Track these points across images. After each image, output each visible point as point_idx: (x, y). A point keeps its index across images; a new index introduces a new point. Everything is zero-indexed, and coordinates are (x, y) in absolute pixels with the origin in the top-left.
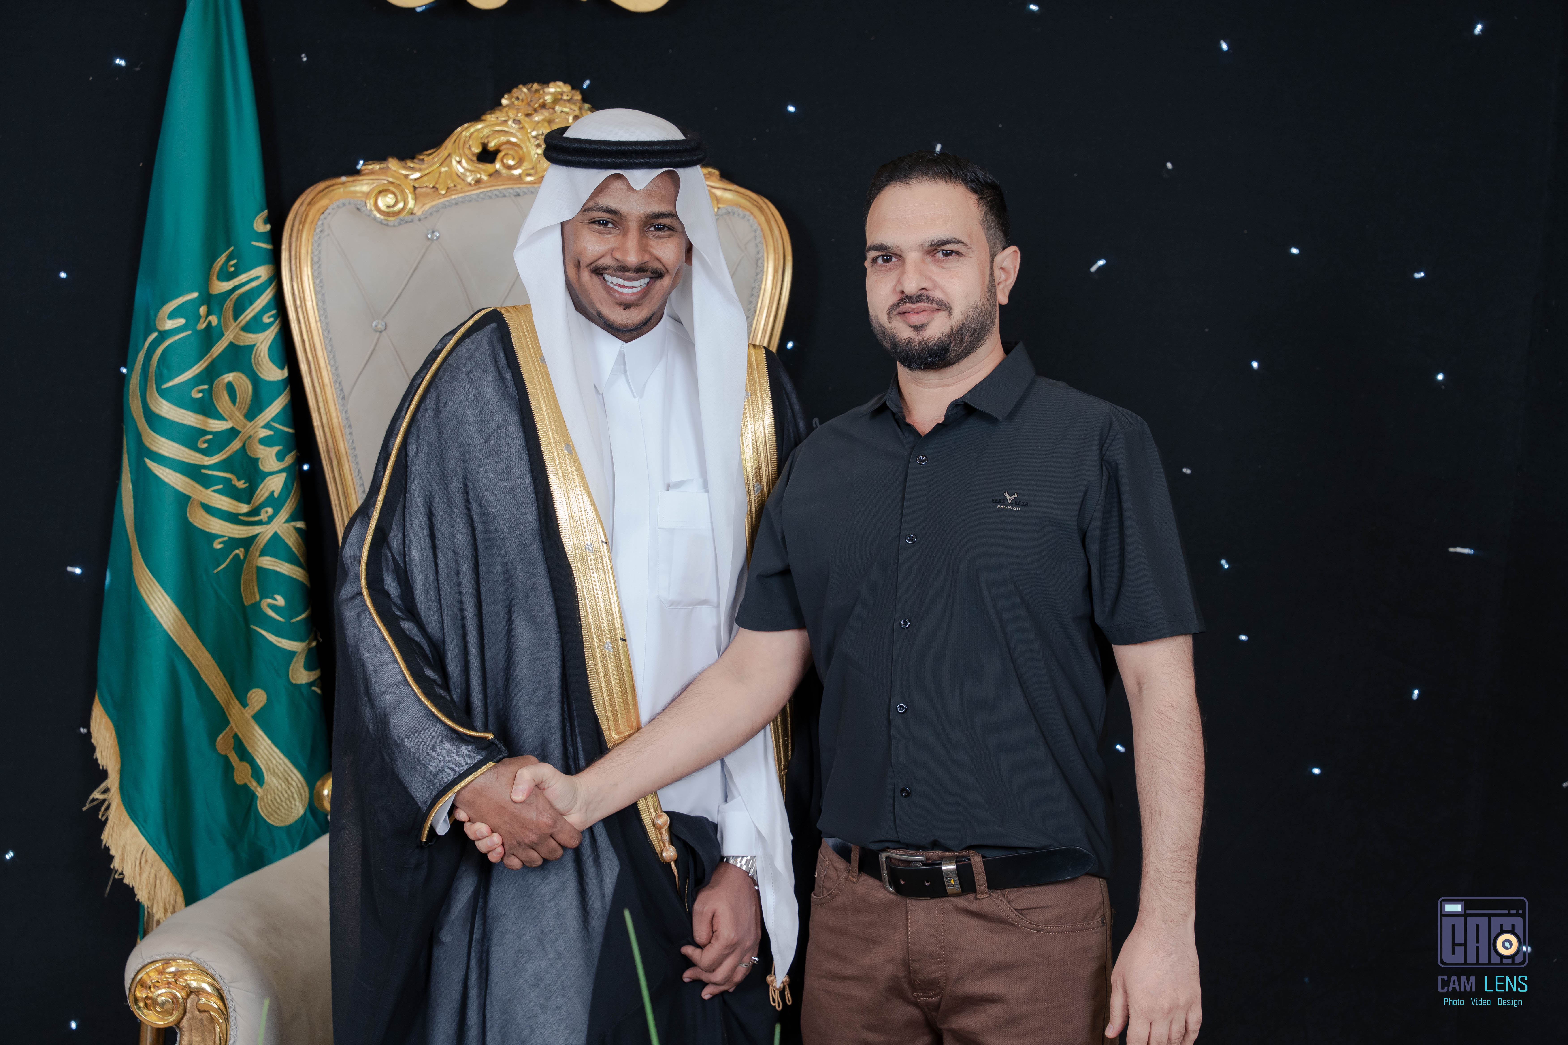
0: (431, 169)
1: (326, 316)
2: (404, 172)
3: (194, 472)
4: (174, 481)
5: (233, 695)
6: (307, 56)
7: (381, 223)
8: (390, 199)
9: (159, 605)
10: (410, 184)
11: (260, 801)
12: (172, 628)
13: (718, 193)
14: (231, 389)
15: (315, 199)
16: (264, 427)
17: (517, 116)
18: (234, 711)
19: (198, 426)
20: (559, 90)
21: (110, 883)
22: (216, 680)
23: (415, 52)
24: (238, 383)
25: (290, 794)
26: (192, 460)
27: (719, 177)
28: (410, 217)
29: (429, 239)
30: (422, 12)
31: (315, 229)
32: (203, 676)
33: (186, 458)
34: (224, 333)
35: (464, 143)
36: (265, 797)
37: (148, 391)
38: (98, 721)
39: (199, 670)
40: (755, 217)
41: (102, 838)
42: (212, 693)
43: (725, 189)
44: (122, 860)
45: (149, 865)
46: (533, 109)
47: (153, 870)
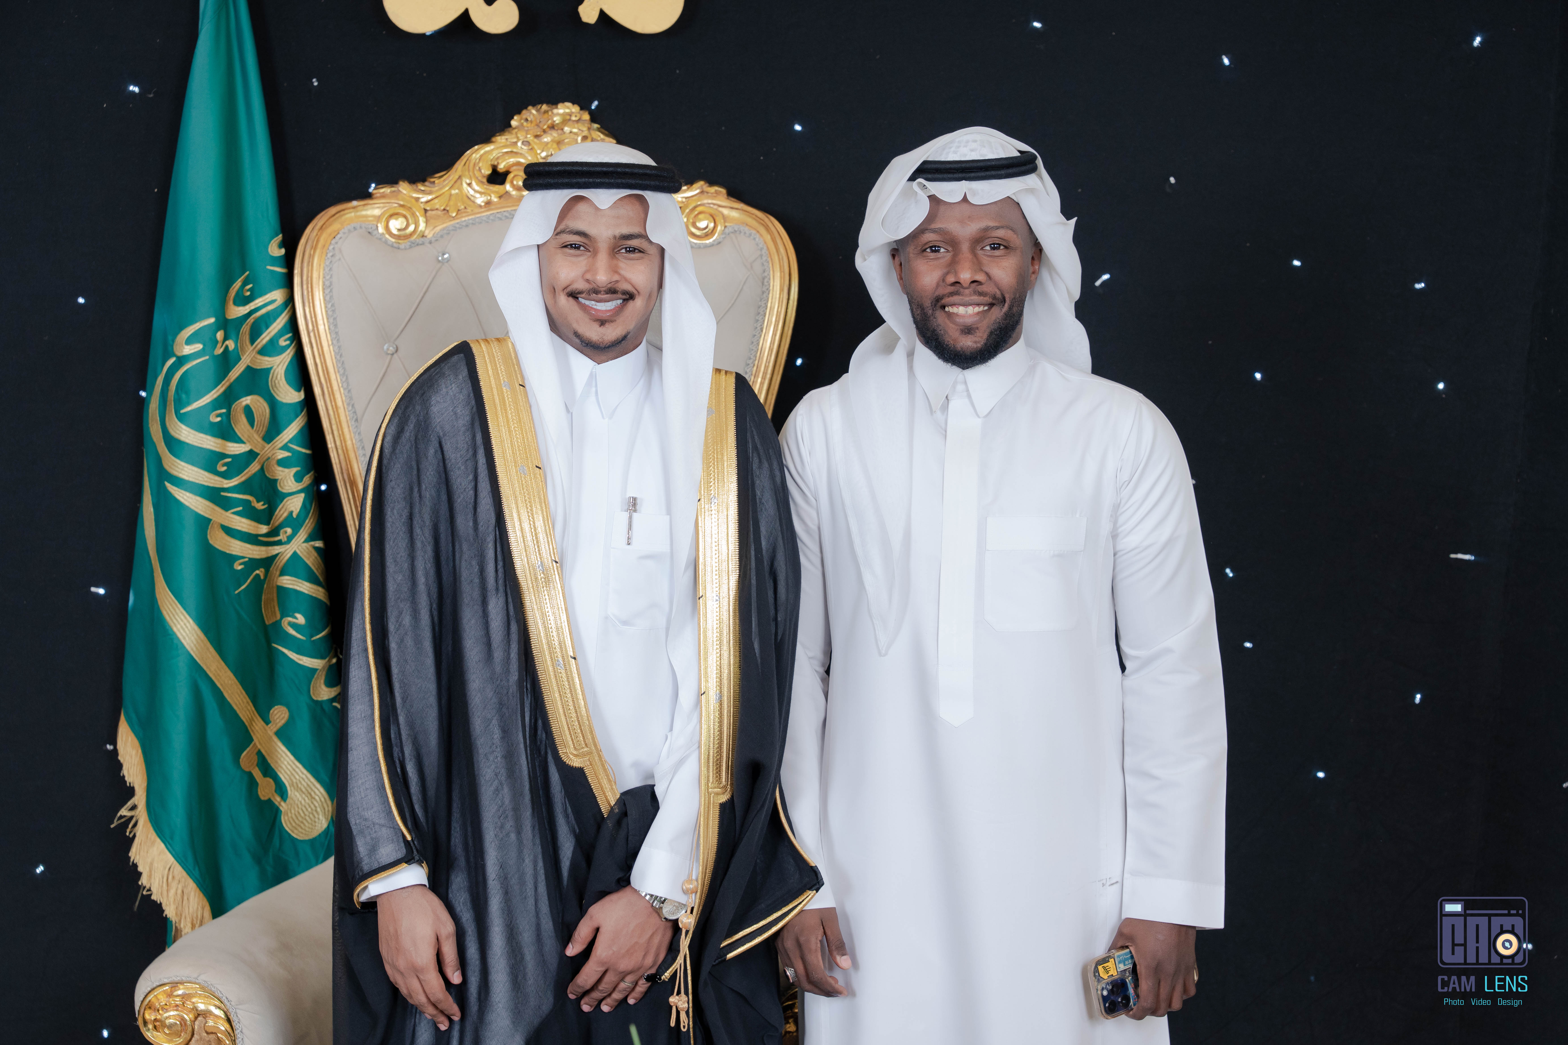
0: (441, 192)
1: (338, 340)
2: (415, 195)
3: (214, 496)
4: (194, 504)
5: (255, 712)
6: (318, 80)
7: (393, 246)
8: (400, 222)
9: (182, 627)
10: (421, 207)
11: (284, 815)
12: (195, 649)
13: (726, 211)
14: (248, 412)
15: (326, 224)
16: (282, 448)
17: (526, 137)
18: (257, 728)
19: (217, 450)
20: (567, 111)
21: (138, 899)
22: (239, 699)
23: (425, 75)
24: (256, 406)
25: (314, 808)
26: (212, 483)
27: (725, 196)
28: (421, 240)
29: (439, 261)
30: (431, 35)
31: (326, 254)
32: (226, 695)
33: (206, 482)
34: (242, 357)
35: (474, 164)
36: (289, 812)
37: (167, 416)
38: (124, 739)
39: (222, 690)
40: (761, 235)
41: (130, 855)
42: (235, 712)
43: (732, 208)
44: (150, 876)
45: (176, 882)
46: (542, 130)
47: (180, 887)
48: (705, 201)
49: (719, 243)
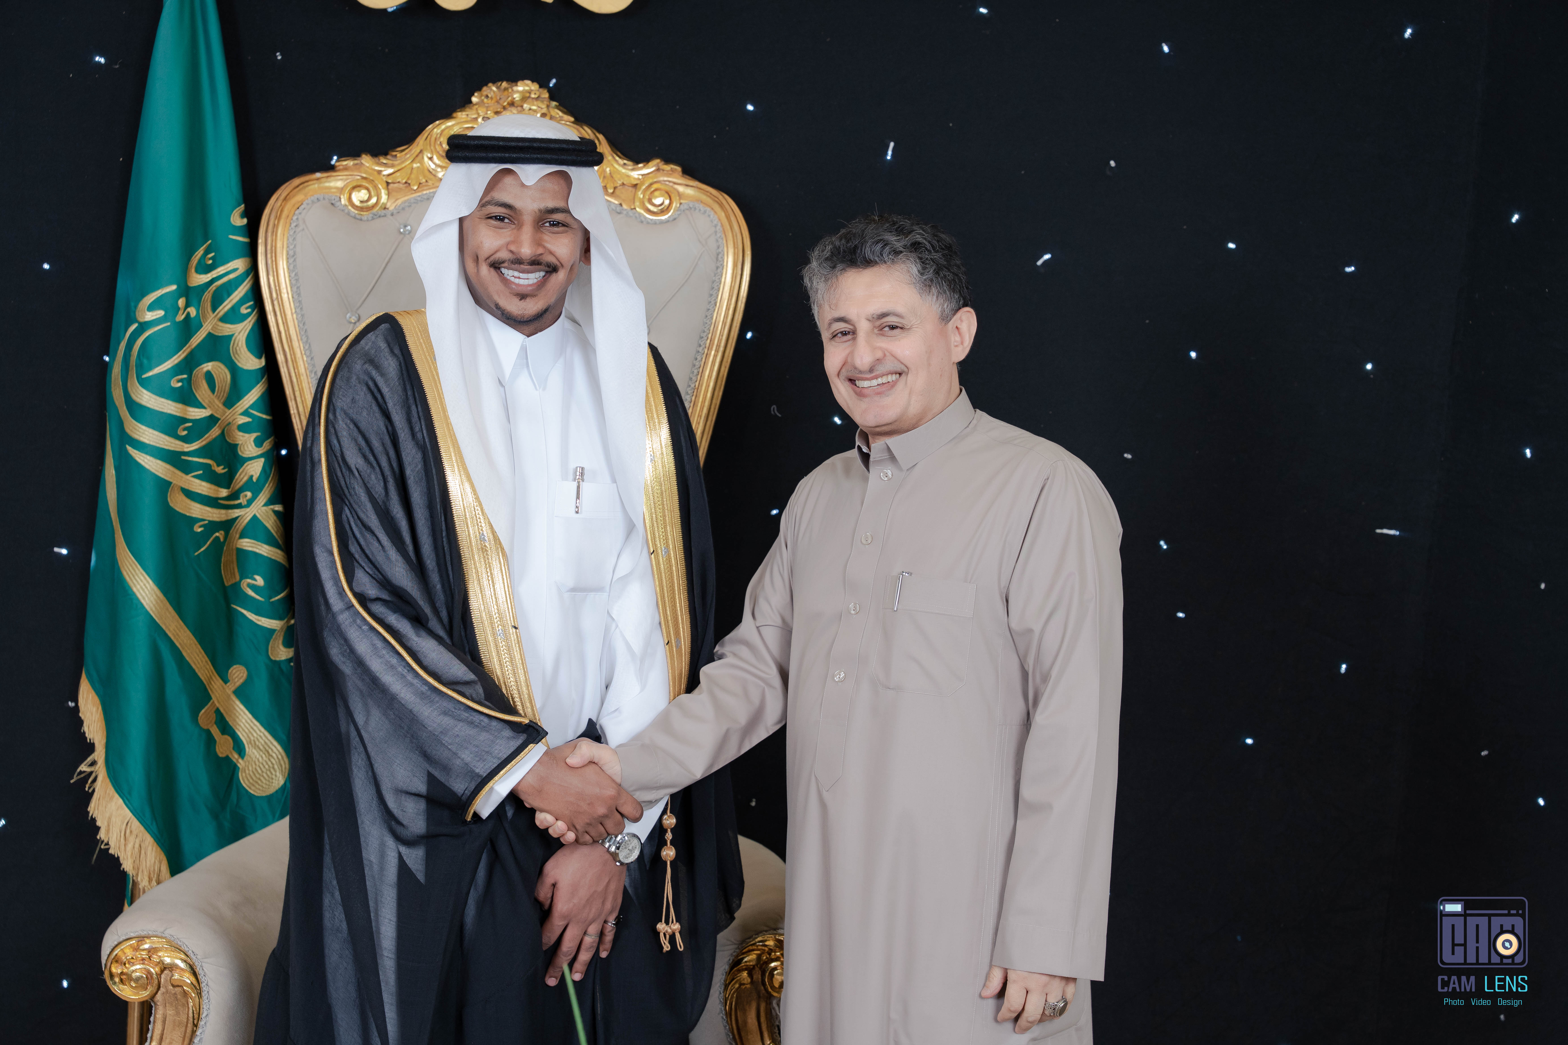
0: (403, 166)
1: (301, 309)
2: (377, 168)
3: (174, 459)
4: (154, 467)
5: (214, 671)
6: (281, 54)
7: (355, 218)
8: (363, 194)
9: (141, 587)
10: (383, 180)
11: (242, 771)
12: (154, 609)
13: (681, 189)
14: (209, 377)
15: (290, 194)
16: (242, 414)
17: (487, 114)
18: (215, 687)
19: (178, 414)
20: (527, 88)
21: (97, 852)
22: (197, 658)
23: (387, 50)
24: (217, 372)
25: (271, 765)
26: (172, 447)
27: (681, 174)
28: (383, 212)
29: (401, 233)
30: (393, 12)
31: (291, 223)
32: (184, 654)
33: (167, 445)
34: (203, 324)
35: (436, 139)
36: (246, 768)
37: (129, 381)
38: (85, 696)
39: (181, 649)
40: (715, 212)
41: (89, 810)
42: (194, 671)
43: (687, 185)
44: (108, 831)
45: (134, 836)
46: (502, 107)
47: (138, 841)
48: (662, 179)
49: (675, 219)
